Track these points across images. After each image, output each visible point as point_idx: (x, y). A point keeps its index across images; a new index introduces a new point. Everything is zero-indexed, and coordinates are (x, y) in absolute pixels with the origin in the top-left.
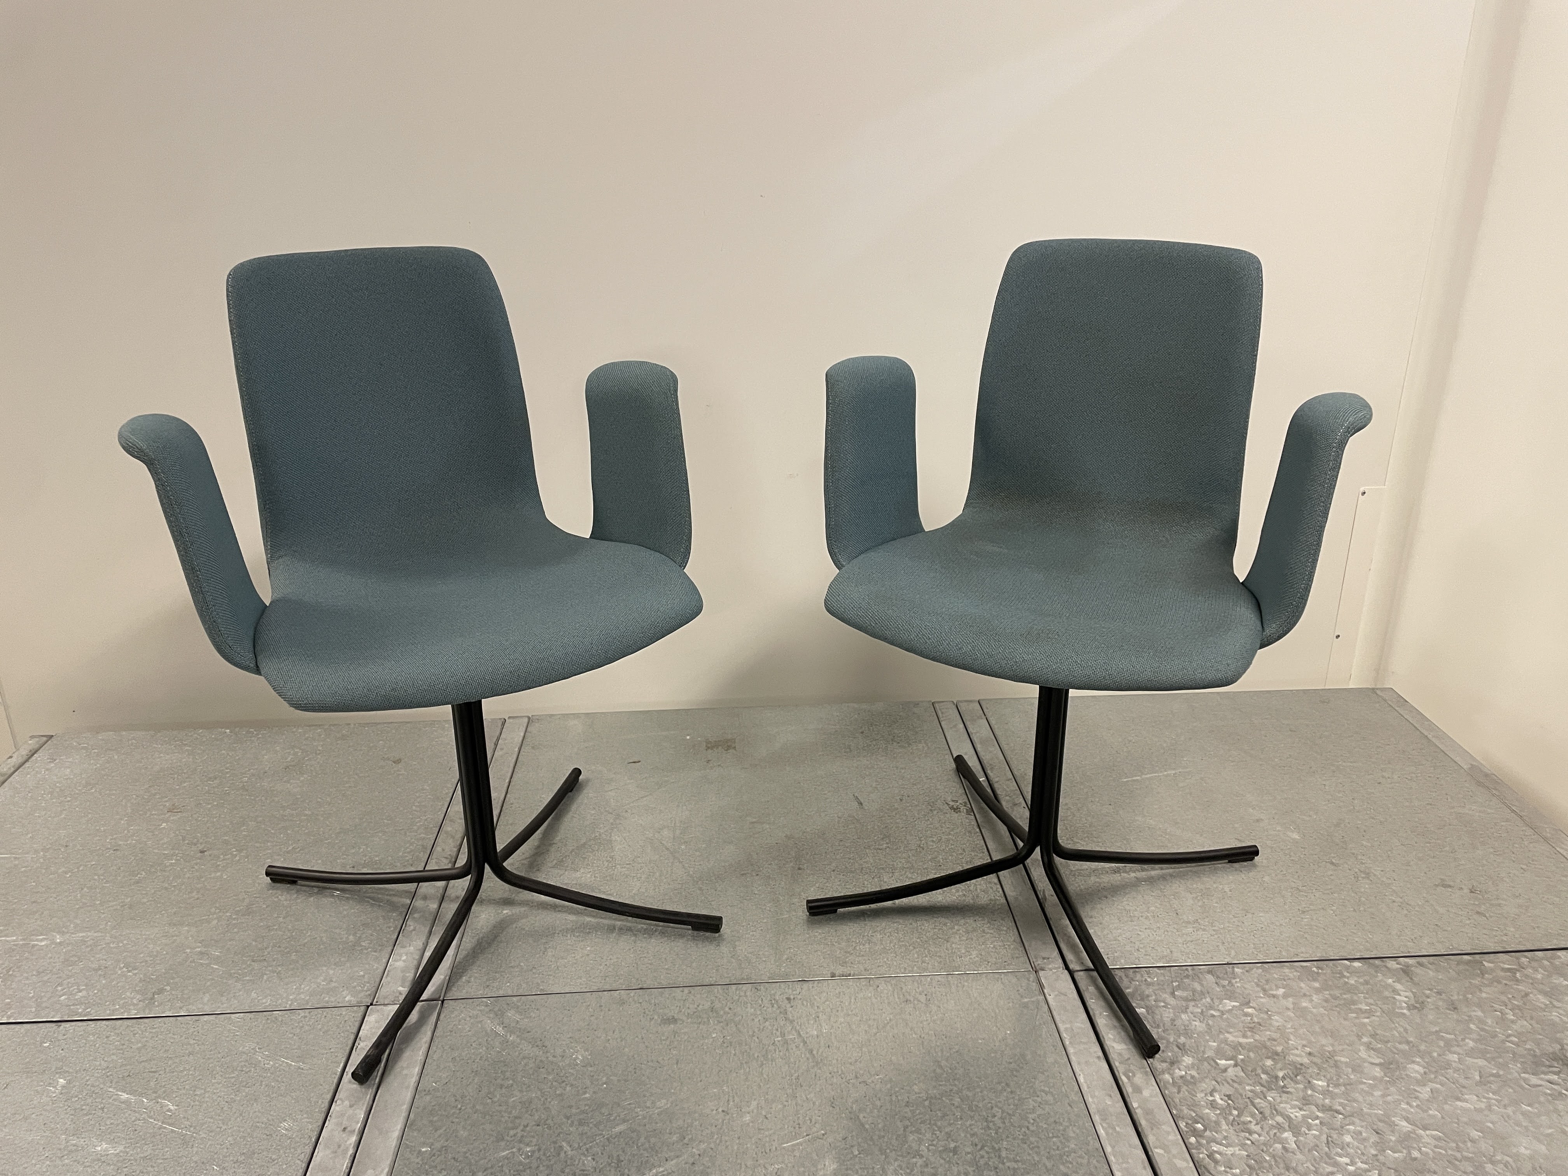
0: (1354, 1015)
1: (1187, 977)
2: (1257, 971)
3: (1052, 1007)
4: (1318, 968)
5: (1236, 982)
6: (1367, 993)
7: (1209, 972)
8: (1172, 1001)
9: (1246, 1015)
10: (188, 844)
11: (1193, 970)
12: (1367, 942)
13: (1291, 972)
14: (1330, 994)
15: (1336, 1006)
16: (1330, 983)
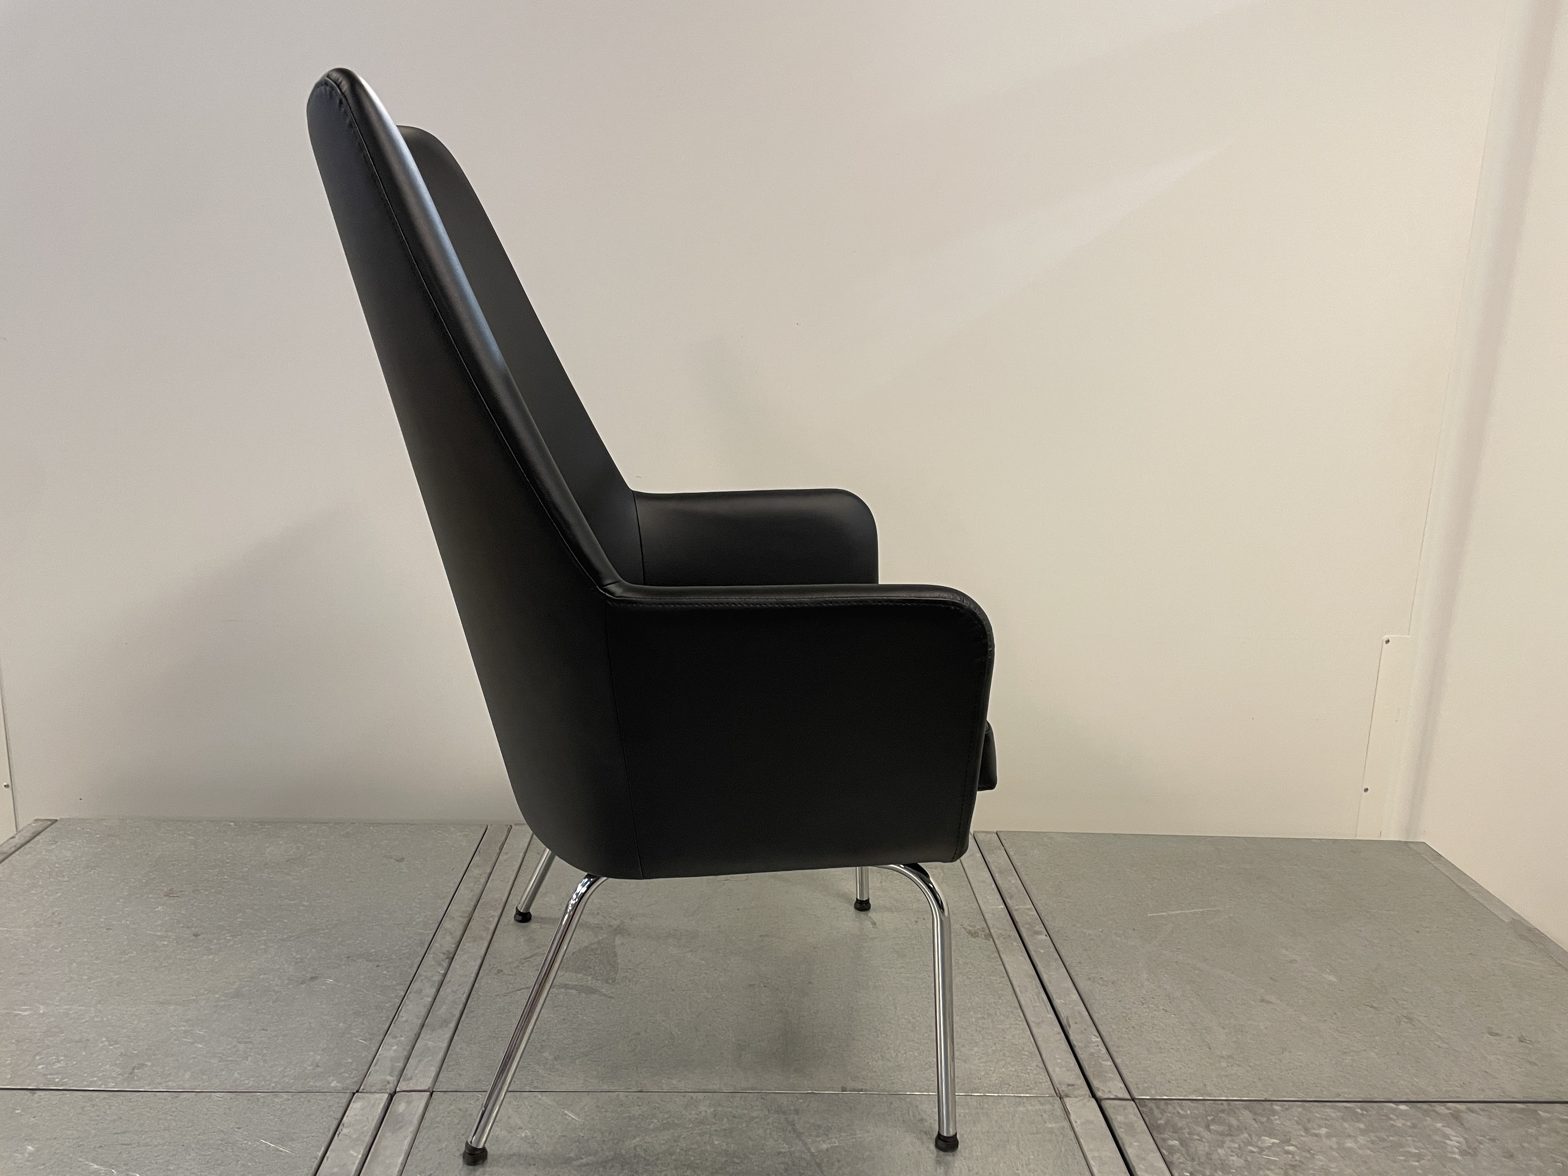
0: (1403, 1158)
1: (1223, 1111)
2: (1297, 1109)
3: (1078, 1134)
4: (1362, 1110)
5: (1275, 1119)
6: (1416, 1136)
7: (1246, 1108)
8: (1206, 1134)
9: (1288, 1152)
10: (183, 927)
11: (1229, 1104)
12: (1413, 1085)
13: (1335, 1113)
14: (1376, 1136)
15: (1383, 1148)
16: (1376, 1125)
